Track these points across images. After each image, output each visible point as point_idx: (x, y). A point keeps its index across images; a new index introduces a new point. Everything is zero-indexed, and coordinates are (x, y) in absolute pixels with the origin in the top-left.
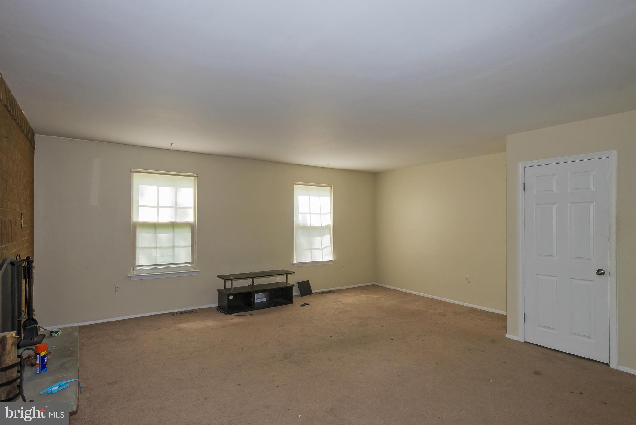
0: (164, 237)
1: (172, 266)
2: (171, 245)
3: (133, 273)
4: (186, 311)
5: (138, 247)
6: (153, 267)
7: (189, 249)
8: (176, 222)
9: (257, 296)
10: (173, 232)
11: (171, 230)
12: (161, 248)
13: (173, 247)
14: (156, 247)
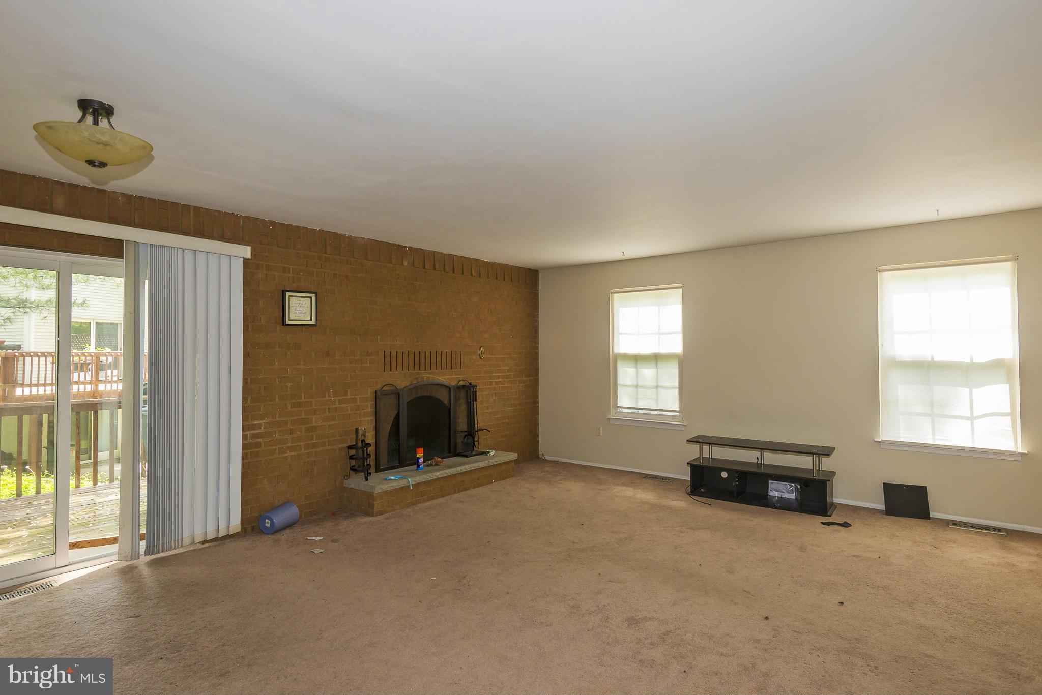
0: (648, 373)
1: (656, 413)
2: (654, 384)
3: (615, 415)
4: (666, 477)
5: (620, 385)
6: (636, 411)
7: (677, 391)
8: (659, 353)
9: (773, 484)
10: (657, 367)
11: (654, 364)
12: (643, 387)
13: (657, 387)
14: (638, 385)
